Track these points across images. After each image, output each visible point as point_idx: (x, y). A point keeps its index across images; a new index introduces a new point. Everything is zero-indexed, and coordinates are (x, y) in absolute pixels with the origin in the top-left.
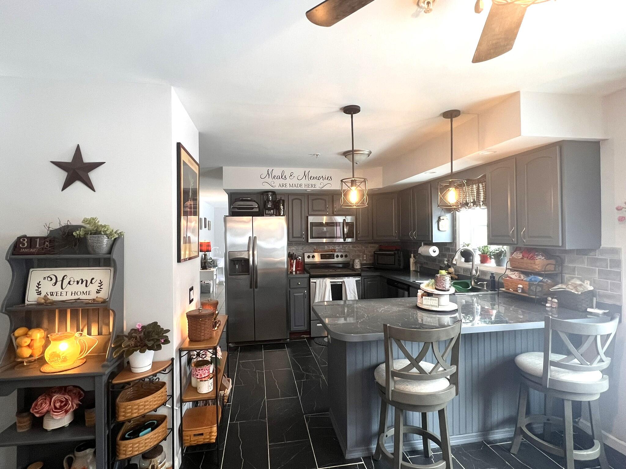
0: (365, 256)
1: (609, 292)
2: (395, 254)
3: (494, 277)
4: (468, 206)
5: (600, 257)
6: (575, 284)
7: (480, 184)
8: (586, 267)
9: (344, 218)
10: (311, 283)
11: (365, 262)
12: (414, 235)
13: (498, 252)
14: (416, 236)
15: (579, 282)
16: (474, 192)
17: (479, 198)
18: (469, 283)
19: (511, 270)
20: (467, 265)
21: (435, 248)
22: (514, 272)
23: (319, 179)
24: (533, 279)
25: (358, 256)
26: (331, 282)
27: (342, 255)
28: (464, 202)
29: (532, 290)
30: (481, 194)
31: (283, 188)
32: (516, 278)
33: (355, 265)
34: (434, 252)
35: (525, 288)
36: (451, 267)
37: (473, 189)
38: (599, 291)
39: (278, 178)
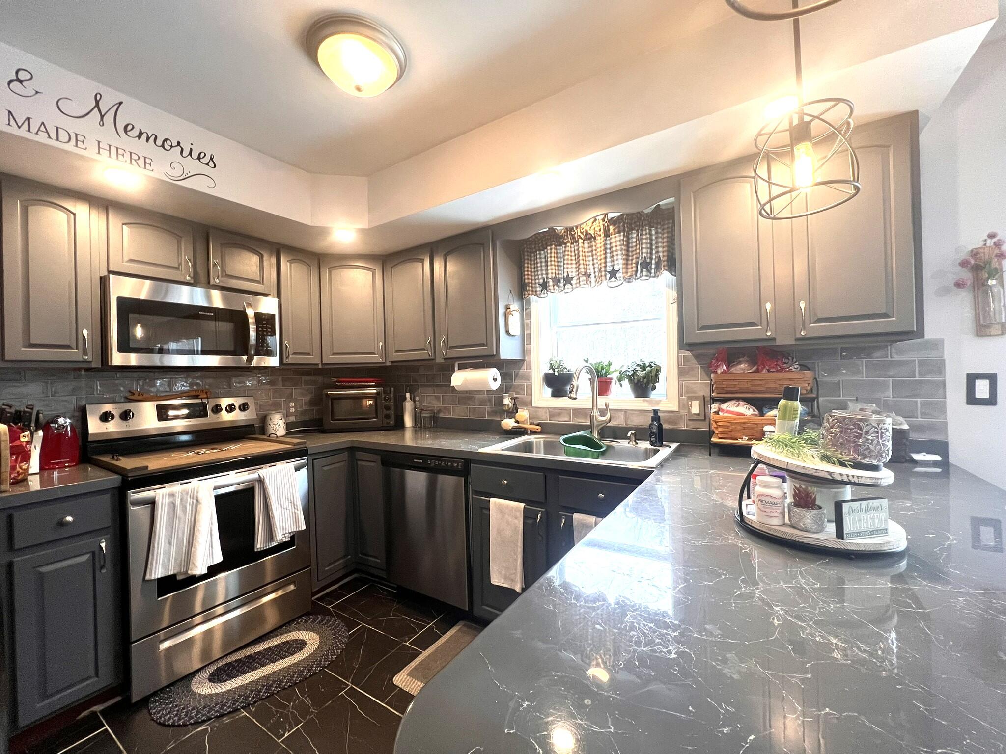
0: (292, 403)
1: (919, 419)
2: (378, 393)
5: (896, 358)
8: (865, 379)
10: (131, 508)
11: (294, 418)
14: (447, 348)
18: (591, 437)
20: (558, 403)
21: (491, 372)
23: (167, 147)
25: (276, 407)
26: (215, 489)
27: (231, 404)
33: (270, 426)
34: (495, 380)
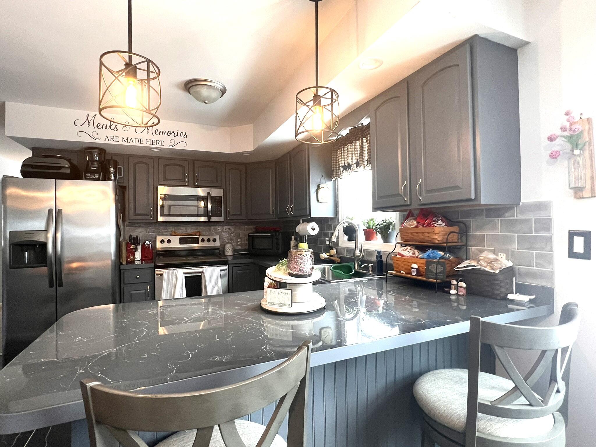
0: (239, 240)
1: (534, 268)
2: (272, 235)
3: (381, 257)
4: (351, 170)
5: (521, 217)
6: (489, 259)
7: (364, 139)
8: (500, 233)
9: (208, 190)
10: (156, 276)
11: (239, 247)
12: (290, 210)
13: (385, 224)
14: (294, 211)
15: (492, 256)
16: (357, 151)
17: (363, 156)
18: (352, 266)
19: (401, 244)
20: (350, 245)
21: (314, 225)
22: (407, 247)
23: (169, 134)
24: (431, 255)
25: (231, 241)
26: (185, 273)
27: (209, 238)
28: (346, 165)
29: (431, 271)
30: (365, 151)
31: (112, 142)
32: (409, 255)
33: (225, 251)
34: (313, 229)
35: (421, 269)
36: (333, 248)
37: (356, 147)
38: (518, 268)
39: (104, 127)
